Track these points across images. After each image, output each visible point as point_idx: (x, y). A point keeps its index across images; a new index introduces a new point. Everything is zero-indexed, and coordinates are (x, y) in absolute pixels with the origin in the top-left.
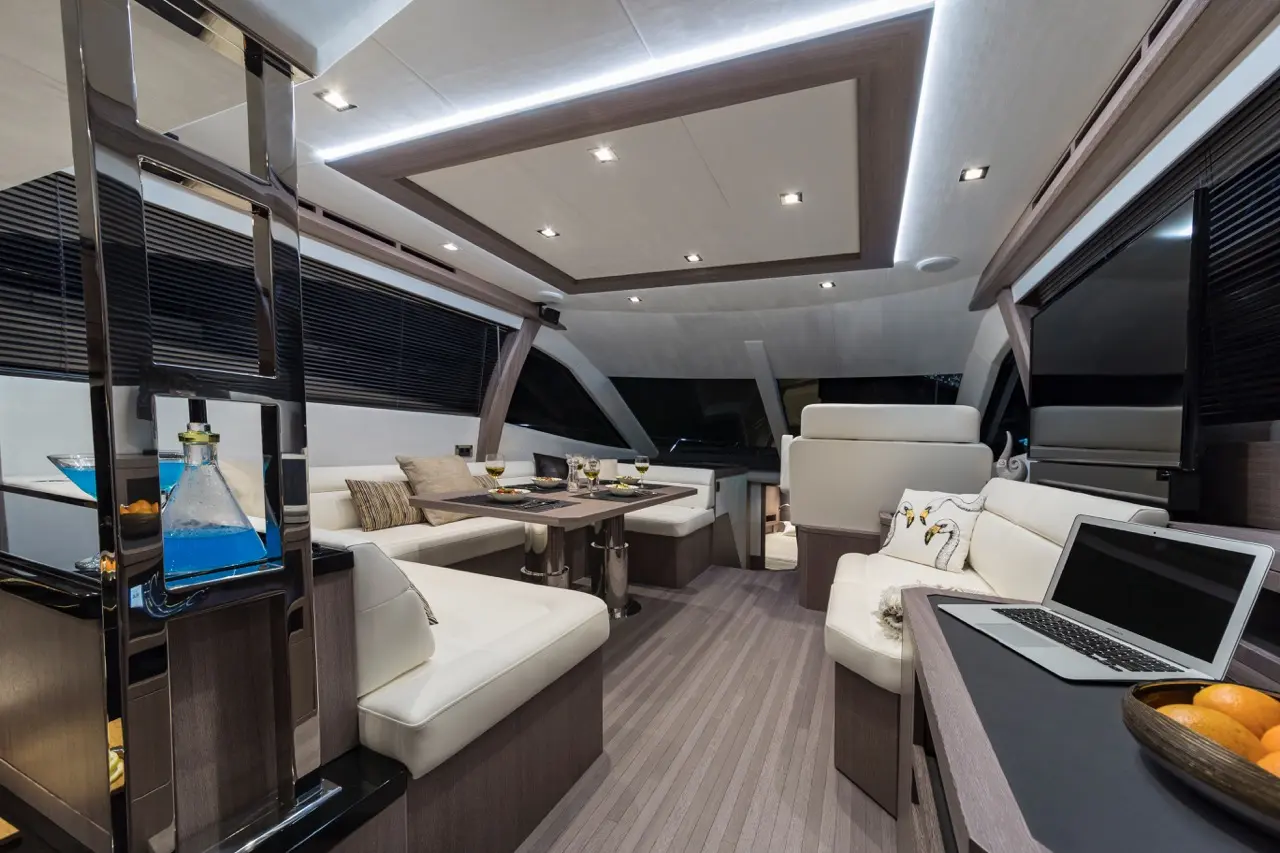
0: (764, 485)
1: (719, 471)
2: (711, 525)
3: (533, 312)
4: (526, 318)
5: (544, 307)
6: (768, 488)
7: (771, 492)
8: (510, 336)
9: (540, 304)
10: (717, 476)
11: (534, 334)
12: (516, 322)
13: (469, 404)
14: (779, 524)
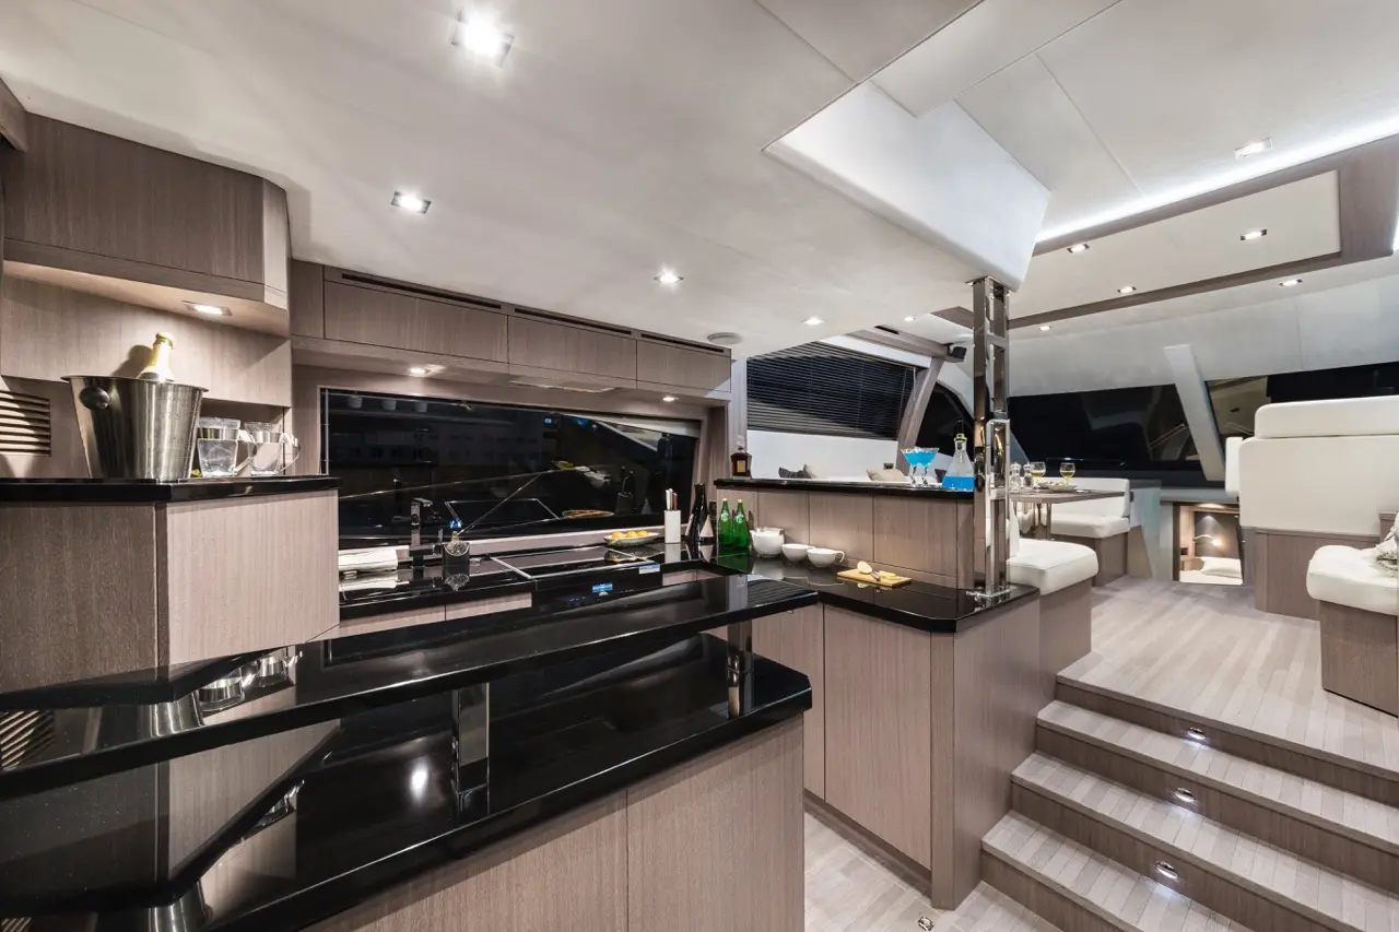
0: (1177, 505)
1: (1134, 481)
2: (1126, 534)
3: (942, 352)
4: (933, 357)
5: (952, 348)
6: (1183, 508)
7: (1185, 518)
8: (921, 373)
9: (948, 345)
10: (1132, 486)
11: (938, 368)
12: (925, 361)
13: (889, 431)
14: (1193, 560)
